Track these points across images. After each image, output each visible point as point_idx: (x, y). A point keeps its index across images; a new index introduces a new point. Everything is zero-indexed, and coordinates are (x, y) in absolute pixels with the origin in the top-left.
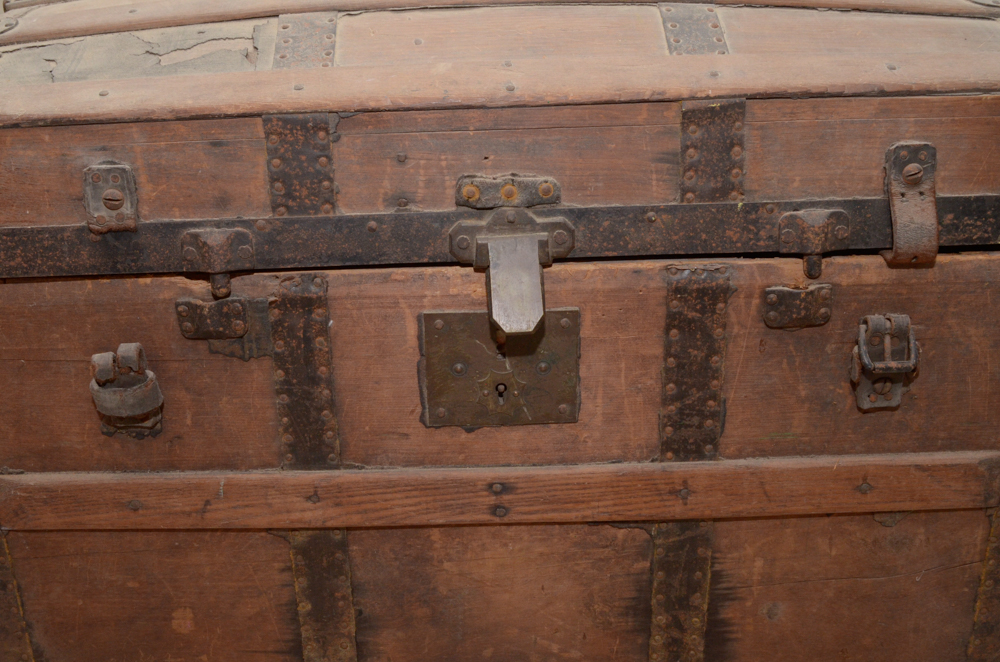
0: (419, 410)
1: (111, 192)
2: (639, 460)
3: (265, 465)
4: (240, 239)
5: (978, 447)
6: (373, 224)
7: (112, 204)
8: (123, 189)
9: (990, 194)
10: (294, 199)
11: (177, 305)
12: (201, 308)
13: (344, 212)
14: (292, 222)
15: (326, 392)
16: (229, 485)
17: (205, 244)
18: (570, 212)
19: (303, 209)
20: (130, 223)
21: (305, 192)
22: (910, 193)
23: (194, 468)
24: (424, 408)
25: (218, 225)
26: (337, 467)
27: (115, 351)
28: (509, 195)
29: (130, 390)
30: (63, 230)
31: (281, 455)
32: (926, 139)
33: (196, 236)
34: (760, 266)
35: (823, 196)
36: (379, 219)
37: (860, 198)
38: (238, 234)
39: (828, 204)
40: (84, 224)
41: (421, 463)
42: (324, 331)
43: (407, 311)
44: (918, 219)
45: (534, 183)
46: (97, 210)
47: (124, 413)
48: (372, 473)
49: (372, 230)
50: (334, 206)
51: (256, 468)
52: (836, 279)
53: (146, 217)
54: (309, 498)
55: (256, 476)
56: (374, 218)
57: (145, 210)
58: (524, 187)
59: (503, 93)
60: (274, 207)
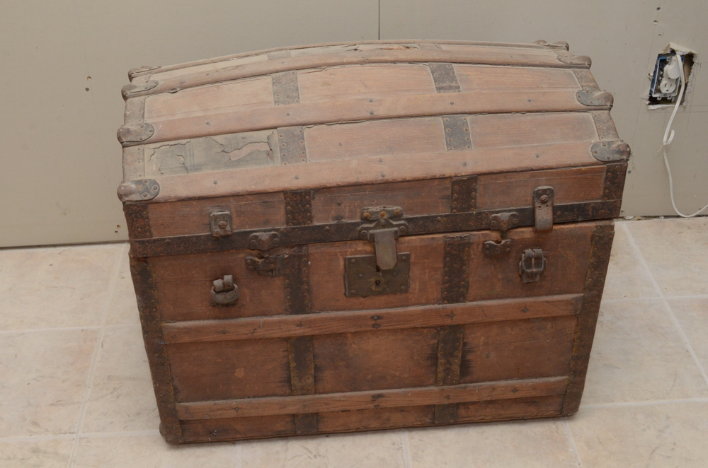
0: (344, 291)
1: (222, 222)
2: (433, 304)
3: (279, 314)
4: (274, 236)
5: (572, 293)
6: (327, 227)
7: (222, 227)
8: (226, 221)
9: (576, 203)
10: (296, 220)
11: (246, 260)
12: (258, 262)
13: (316, 223)
14: (295, 228)
15: (306, 287)
16: (265, 323)
17: (261, 240)
18: (407, 219)
19: (300, 223)
20: (230, 233)
21: (300, 217)
22: (543, 206)
23: (249, 317)
24: (346, 290)
25: (265, 231)
26: (309, 313)
27: (223, 279)
28: (383, 216)
29: (228, 294)
30: (201, 236)
31: (286, 310)
32: (550, 185)
33: (256, 237)
34: (482, 234)
35: (509, 207)
36: (330, 226)
37: (523, 207)
38: (273, 234)
39: (510, 211)
40: (209, 233)
41: (344, 310)
42: (307, 265)
43: (340, 257)
44: (545, 217)
45: (392, 210)
46: (216, 229)
47: (225, 302)
48: (324, 315)
49: (327, 231)
50: (312, 222)
51: (275, 315)
52: (513, 237)
53: (235, 229)
54: (298, 326)
55: (276, 318)
56: (327, 225)
57: (235, 227)
58: (388, 212)
59: (380, 178)
60: (287, 223)
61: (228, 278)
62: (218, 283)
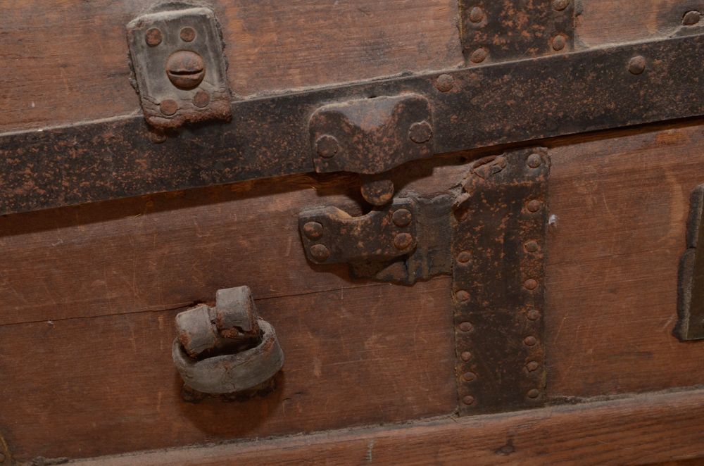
0: (672, 319)
1: (183, 59)
3: (431, 413)
4: (413, 110)
6: (638, 59)
7: (186, 80)
8: (201, 51)
10: (503, 31)
11: (302, 222)
12: (350, 226)
13: (588, 43)
14: (500, 72)
15: (533, 313)
16: (381, 447)
17: (356, 129)
19: (518, 47)
20: (220, 107)
21: (523, 18)
23: (324, 428)
24: (681, 316)
25: (371, 91)
26: (540, 405)
27: (211, 301)
29: (241, 358)
30: (101, 127)
31: (457, 398)
33: (336, 116)
36: (650, 51)
38: (409, 103)
40: (135, 113)
41: (665, 386)
42: (540, 229)
43: (678, 187)
46: (159, 90)
48: (592, 408)
49: (638, 72)
50: (571, 36)
51: (418, 417)
53: (243, 91)
54: (498, 450)
55: (420, 429)
56: (639, 49)
57: (240, 78)
60: (466, 53)
61: (233, 299)
62: (194, 321)
